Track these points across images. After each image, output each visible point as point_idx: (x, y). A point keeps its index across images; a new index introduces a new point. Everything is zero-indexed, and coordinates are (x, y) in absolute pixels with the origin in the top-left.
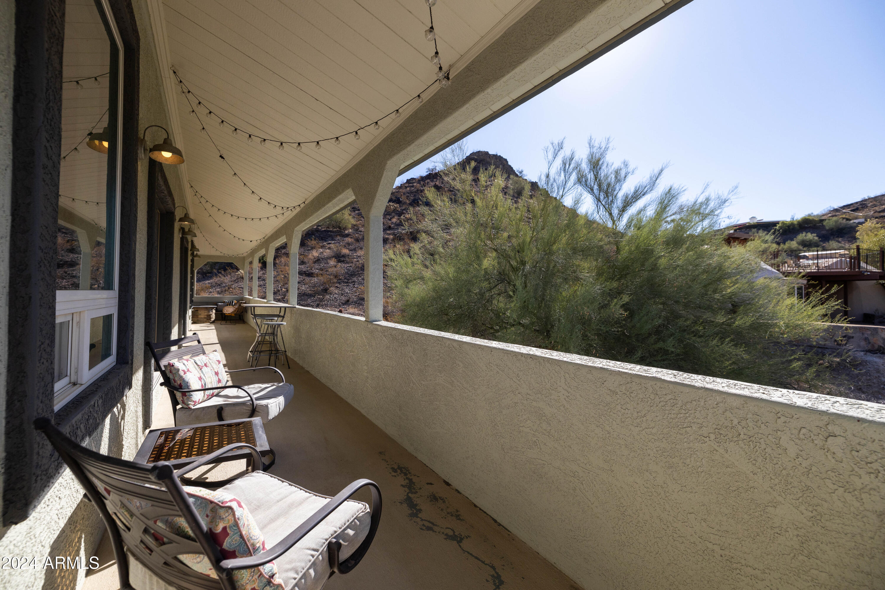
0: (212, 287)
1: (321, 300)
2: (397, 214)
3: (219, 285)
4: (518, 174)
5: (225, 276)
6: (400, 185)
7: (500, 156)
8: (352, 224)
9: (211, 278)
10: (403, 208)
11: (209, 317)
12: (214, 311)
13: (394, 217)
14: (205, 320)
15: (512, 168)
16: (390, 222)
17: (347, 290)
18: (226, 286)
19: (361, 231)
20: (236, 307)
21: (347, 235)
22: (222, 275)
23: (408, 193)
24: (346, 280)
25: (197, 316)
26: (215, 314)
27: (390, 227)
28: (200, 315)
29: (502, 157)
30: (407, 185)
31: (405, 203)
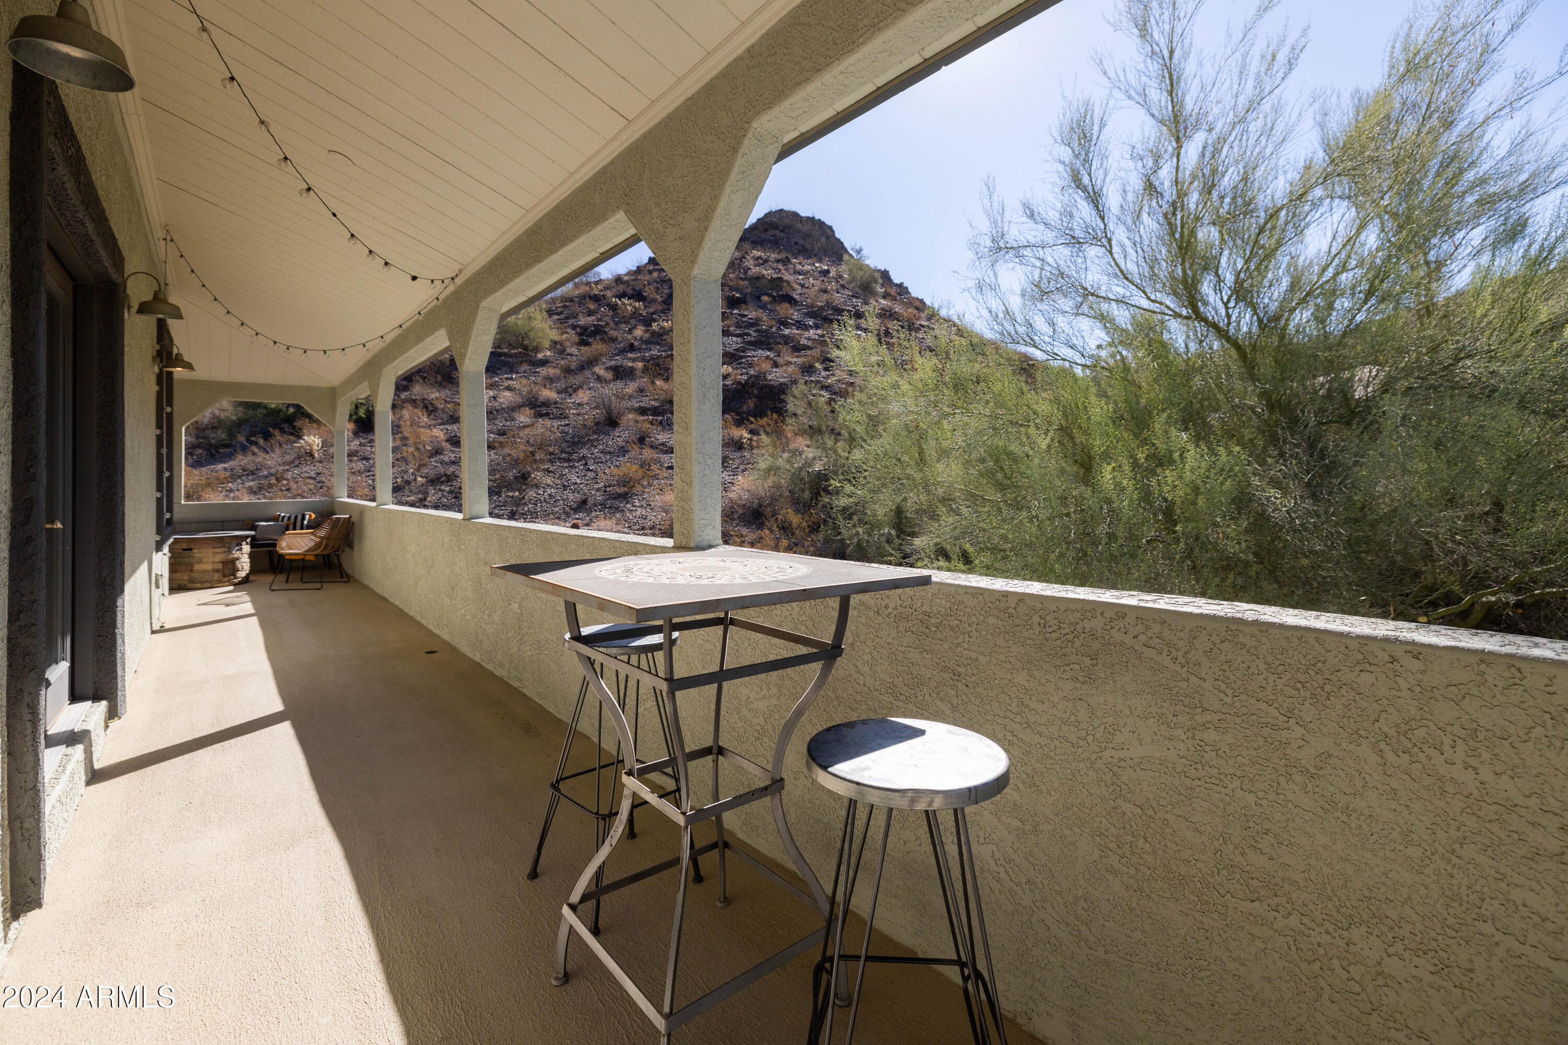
0: (234, 477)
1: (518, 502)
2: (640, 321)
3: (253, 473)
4: (854, 254)
5: (267, 452)
6: (635, 268)
7: (819, 220)
8: (551, 341)
9: (230, 457)
10: (652, 310)
11: (230, 567)
12: (246, 548)
13: (635, 327)
14: (217, 576)
15: (842, 243)
16: (630, 337)
17: (574, 478)
18: (271, 475)
19: (571, 355)
20: (322, 532)
21: (544, 363)
22: (260, 447)
23: (657, 282)
24: (564, 455)
25: (190, 567)
26: (251, 556)
27: (632, 345)
28: (200, 562)
29: (823, 223)
30: (651, 267)
31: (654, 301)
